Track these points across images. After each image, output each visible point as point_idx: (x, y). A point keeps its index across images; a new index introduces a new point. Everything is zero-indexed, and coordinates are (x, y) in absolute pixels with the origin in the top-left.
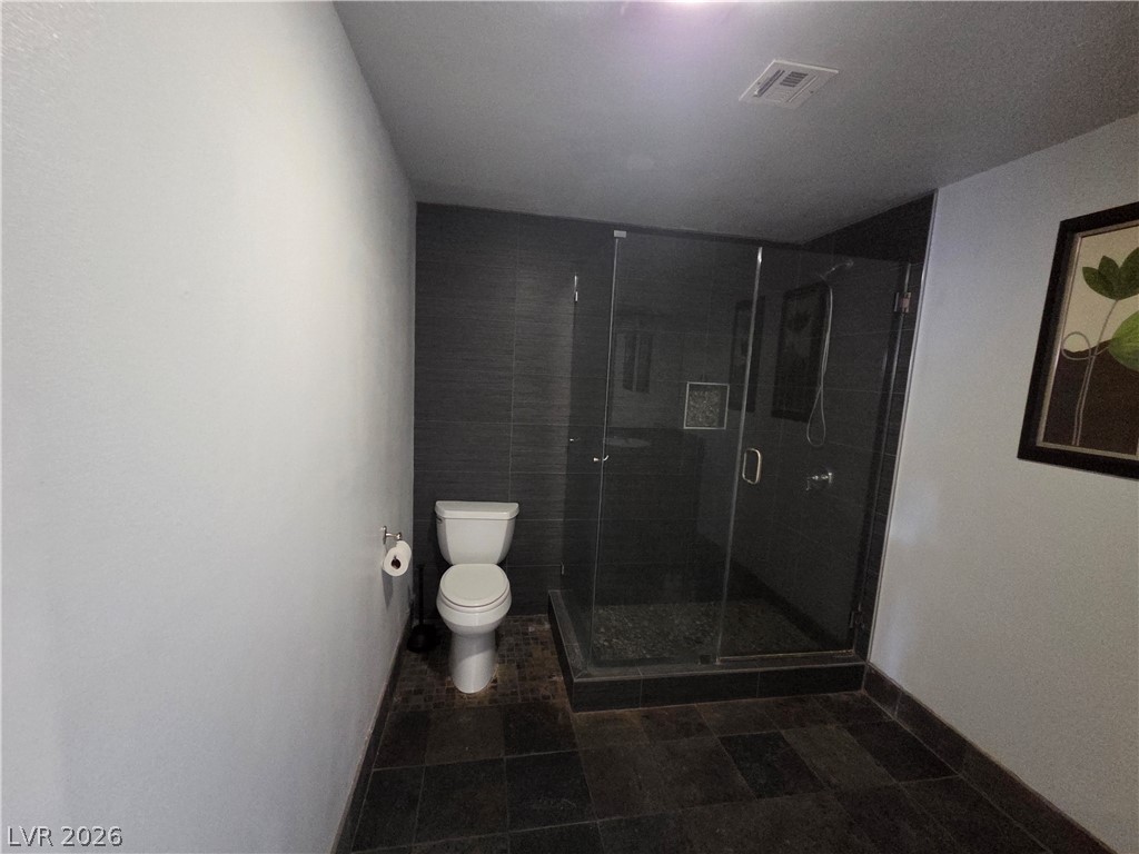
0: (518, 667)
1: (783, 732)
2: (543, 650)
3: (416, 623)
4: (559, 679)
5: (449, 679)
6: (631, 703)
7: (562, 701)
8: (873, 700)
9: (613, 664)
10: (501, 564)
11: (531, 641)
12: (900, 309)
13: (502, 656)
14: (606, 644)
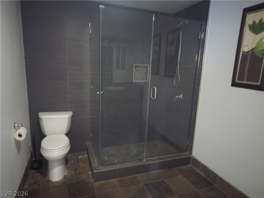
0: (75, 170)
1: (165, 180)
2: (84, 163)
3: (34, 159)
4: (90, 173)
5: (47, 177)
6: (115, 177)
7: (91, 180)
8: (194, 167)
9: (109, 165)
10: (67, 135)
11: (80, 161)
12: (201, 38)
13: (68, 167)
14: (107, 159)
